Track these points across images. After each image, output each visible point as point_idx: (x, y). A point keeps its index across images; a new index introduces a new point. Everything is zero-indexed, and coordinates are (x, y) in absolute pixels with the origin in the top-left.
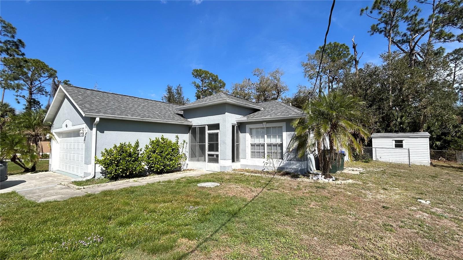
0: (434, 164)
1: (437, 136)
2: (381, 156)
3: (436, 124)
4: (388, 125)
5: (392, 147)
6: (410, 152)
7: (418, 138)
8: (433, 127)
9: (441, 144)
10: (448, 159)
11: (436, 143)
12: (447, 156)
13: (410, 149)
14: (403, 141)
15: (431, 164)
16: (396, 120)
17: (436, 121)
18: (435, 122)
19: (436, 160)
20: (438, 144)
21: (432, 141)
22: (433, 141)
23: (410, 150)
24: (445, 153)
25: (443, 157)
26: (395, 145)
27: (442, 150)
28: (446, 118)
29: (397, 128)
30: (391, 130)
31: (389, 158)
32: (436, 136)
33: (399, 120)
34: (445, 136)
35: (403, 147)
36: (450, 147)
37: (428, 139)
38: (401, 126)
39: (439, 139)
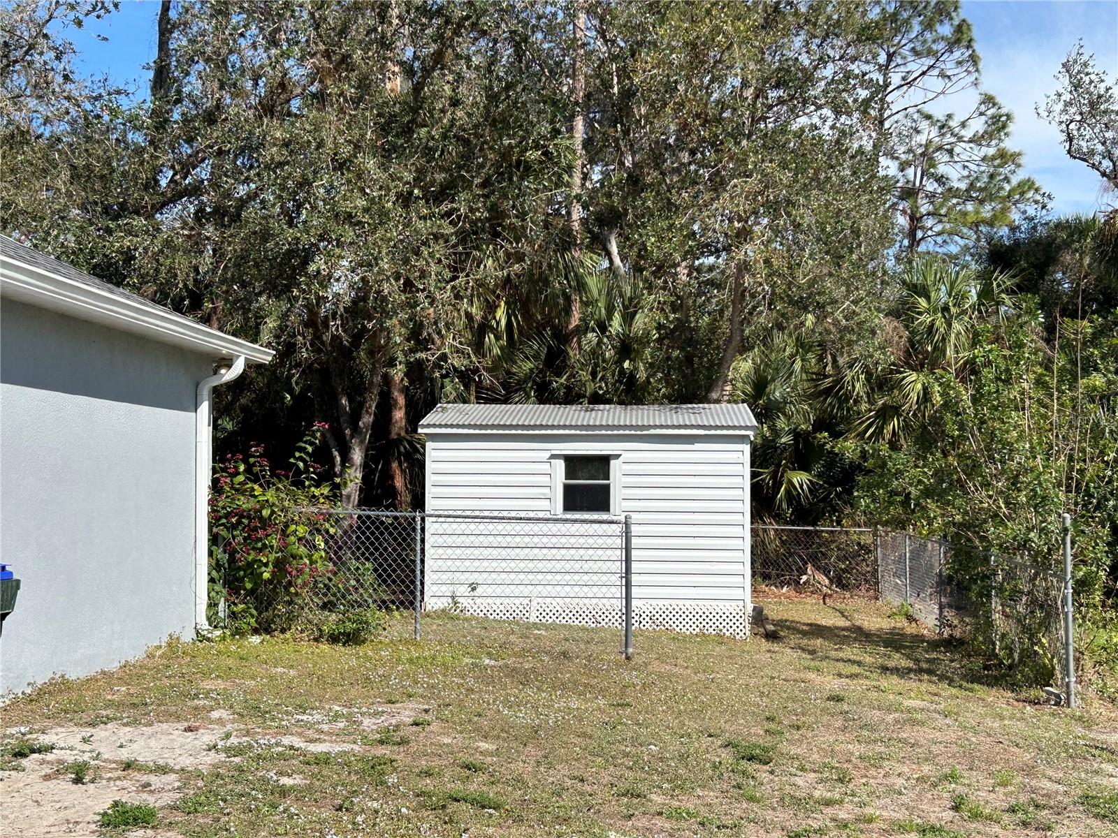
0: (775, 611)
1: (797, 434)
2: (473, 578)
3: (798, 365)
4: (555, 360)
5: (545, 504)
6: (635, 542)
7: (698, 446)
8: (778, 383)
9: (813, 488)
10: (840, 581)
11: (790, 483)
12: (838, 558)
13: (635, 517)
14: (612, 462)
15: (758, 618)
16: (603, 327)
17: (797, 351)
18: (792, 356)
19: (785, 589)
20: (801, 486)
21: (772, 469)
22: (779, 465)
23: (635, 529)
24: (826, 543)
25: (818, 568)
26: (568, 490)
27: (815, 524)
28: (840, 317)
29: (602, 379)
30: (569, 389)
31: (526, 591)
32: (790, 437)
33: (616, 325)
34: (836, 435)
35: (608, 510)
36: (853, 504)
37: (747, 449)
38: (626, 364)
39: (804, 454)
